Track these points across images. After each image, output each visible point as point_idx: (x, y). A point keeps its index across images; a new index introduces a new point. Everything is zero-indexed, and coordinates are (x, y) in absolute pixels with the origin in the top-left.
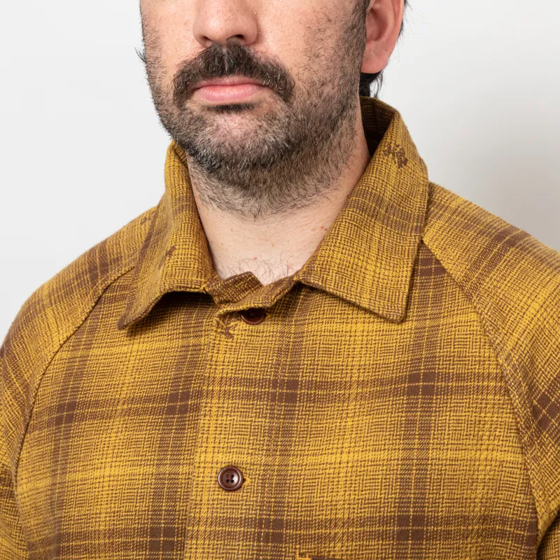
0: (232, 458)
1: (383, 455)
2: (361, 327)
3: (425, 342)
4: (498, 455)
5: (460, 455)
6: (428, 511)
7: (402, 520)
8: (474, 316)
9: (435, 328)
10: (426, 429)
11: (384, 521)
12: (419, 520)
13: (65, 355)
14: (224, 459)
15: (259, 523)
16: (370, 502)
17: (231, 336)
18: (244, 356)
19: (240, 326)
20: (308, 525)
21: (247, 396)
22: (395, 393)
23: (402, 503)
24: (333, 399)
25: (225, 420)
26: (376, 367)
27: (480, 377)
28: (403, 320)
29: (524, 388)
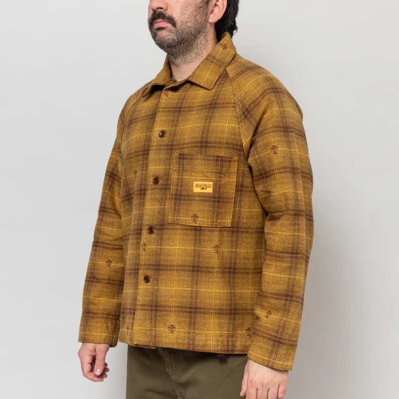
0: (164, 129)
1: (199, 125)
2: (202, 92)
3: (217, 95)
4: (231, 125)
5: (220, 124)
6: (209, 140)
7: (202, 142)
8: (231, 87)
9: (220, 91)
10: (211, 117)
11: (197, 143)
12: (206, 142)
13: (133, 108)
14: (161, 129)
15: (168, 145)
16: (194, 138)
17: (167, 96)
18: (170, 101)
19: (170, 93)
20: (179, 145)
21: (169, 112)
22: (206, 109)
23: (202, 138)
24: (190, 111)
25: (163, 118)
26: (203, 102)
27: (229, 103)
28: (212, 89)
29: (241, 106)
